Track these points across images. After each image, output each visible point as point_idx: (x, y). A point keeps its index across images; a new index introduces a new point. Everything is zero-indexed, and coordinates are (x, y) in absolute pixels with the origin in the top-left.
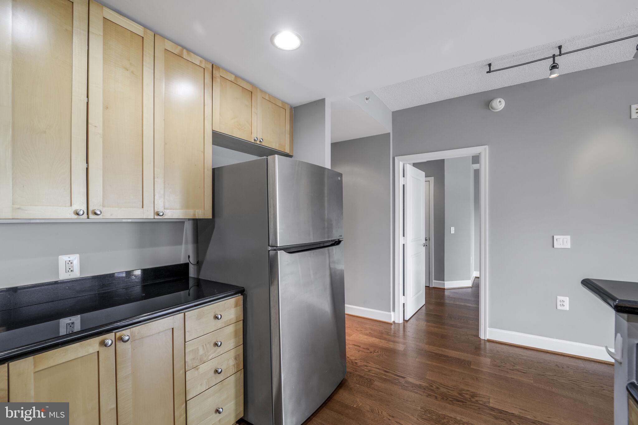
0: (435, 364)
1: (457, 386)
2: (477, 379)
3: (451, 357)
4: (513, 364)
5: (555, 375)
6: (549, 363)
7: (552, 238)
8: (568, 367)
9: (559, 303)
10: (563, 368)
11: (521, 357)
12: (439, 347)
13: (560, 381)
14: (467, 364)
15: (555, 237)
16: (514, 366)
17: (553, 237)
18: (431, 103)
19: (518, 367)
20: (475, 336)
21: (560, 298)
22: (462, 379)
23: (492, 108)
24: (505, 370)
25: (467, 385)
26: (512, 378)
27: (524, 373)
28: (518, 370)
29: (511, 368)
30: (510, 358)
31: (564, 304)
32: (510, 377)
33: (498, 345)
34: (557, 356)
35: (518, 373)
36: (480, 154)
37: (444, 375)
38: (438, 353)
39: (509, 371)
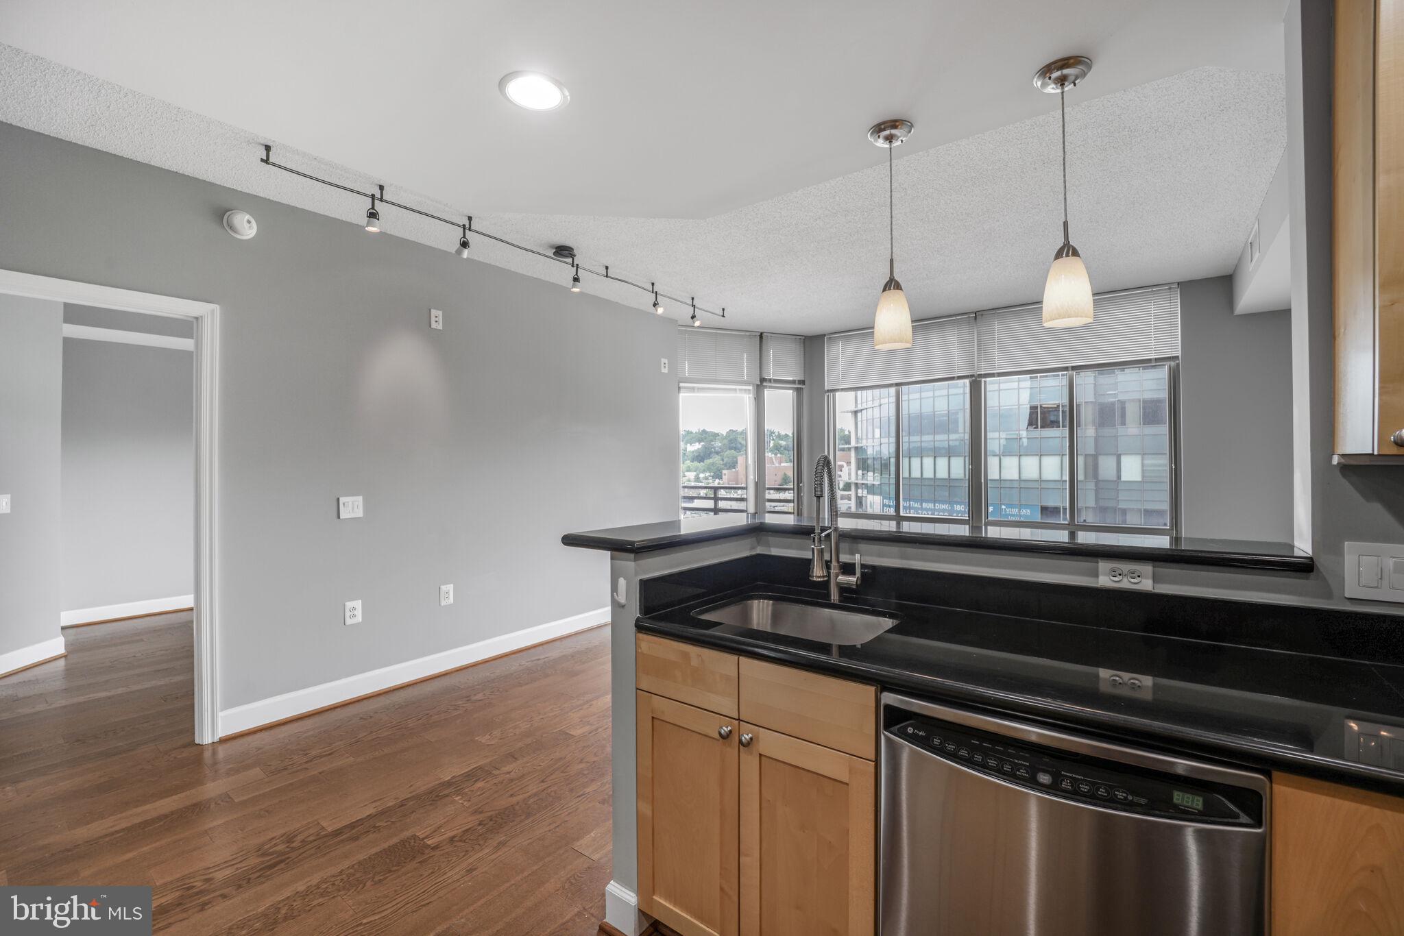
0: (148, 847)
1: (245, 848)
2: (267, 811)
3: (172, 813)
4: (301, 753)
5: (371, 732)
6: (349, 721)
7: (335, 504)
8: (376, 713)
9: (348, 614)
10: (371, 717)
11: (304, 736)
12: (121, 813)
13: (383, 736)
14: (222, 801)
15: (342, 500)
16: (307, 754)
17: (338, 499)
18: (103, 151)
19: (314, 753)
20: (185, 746)
21: (349, 605)
22: (239, 831)
23: (231, 227)
24: (299, 768)
25: (260, 833)
26: (320, 773)
27: (329, 754)
28: (320, 757)
29: (305, 759)
30: (289, 747)
31: (356, 612)
32: (316, 772)
33: (249, 739)
34: (350, 706)
35: (322, 759)
36: (197, 318)
37: (194, 850)
38: (129, 825)
39: (306, 766)
